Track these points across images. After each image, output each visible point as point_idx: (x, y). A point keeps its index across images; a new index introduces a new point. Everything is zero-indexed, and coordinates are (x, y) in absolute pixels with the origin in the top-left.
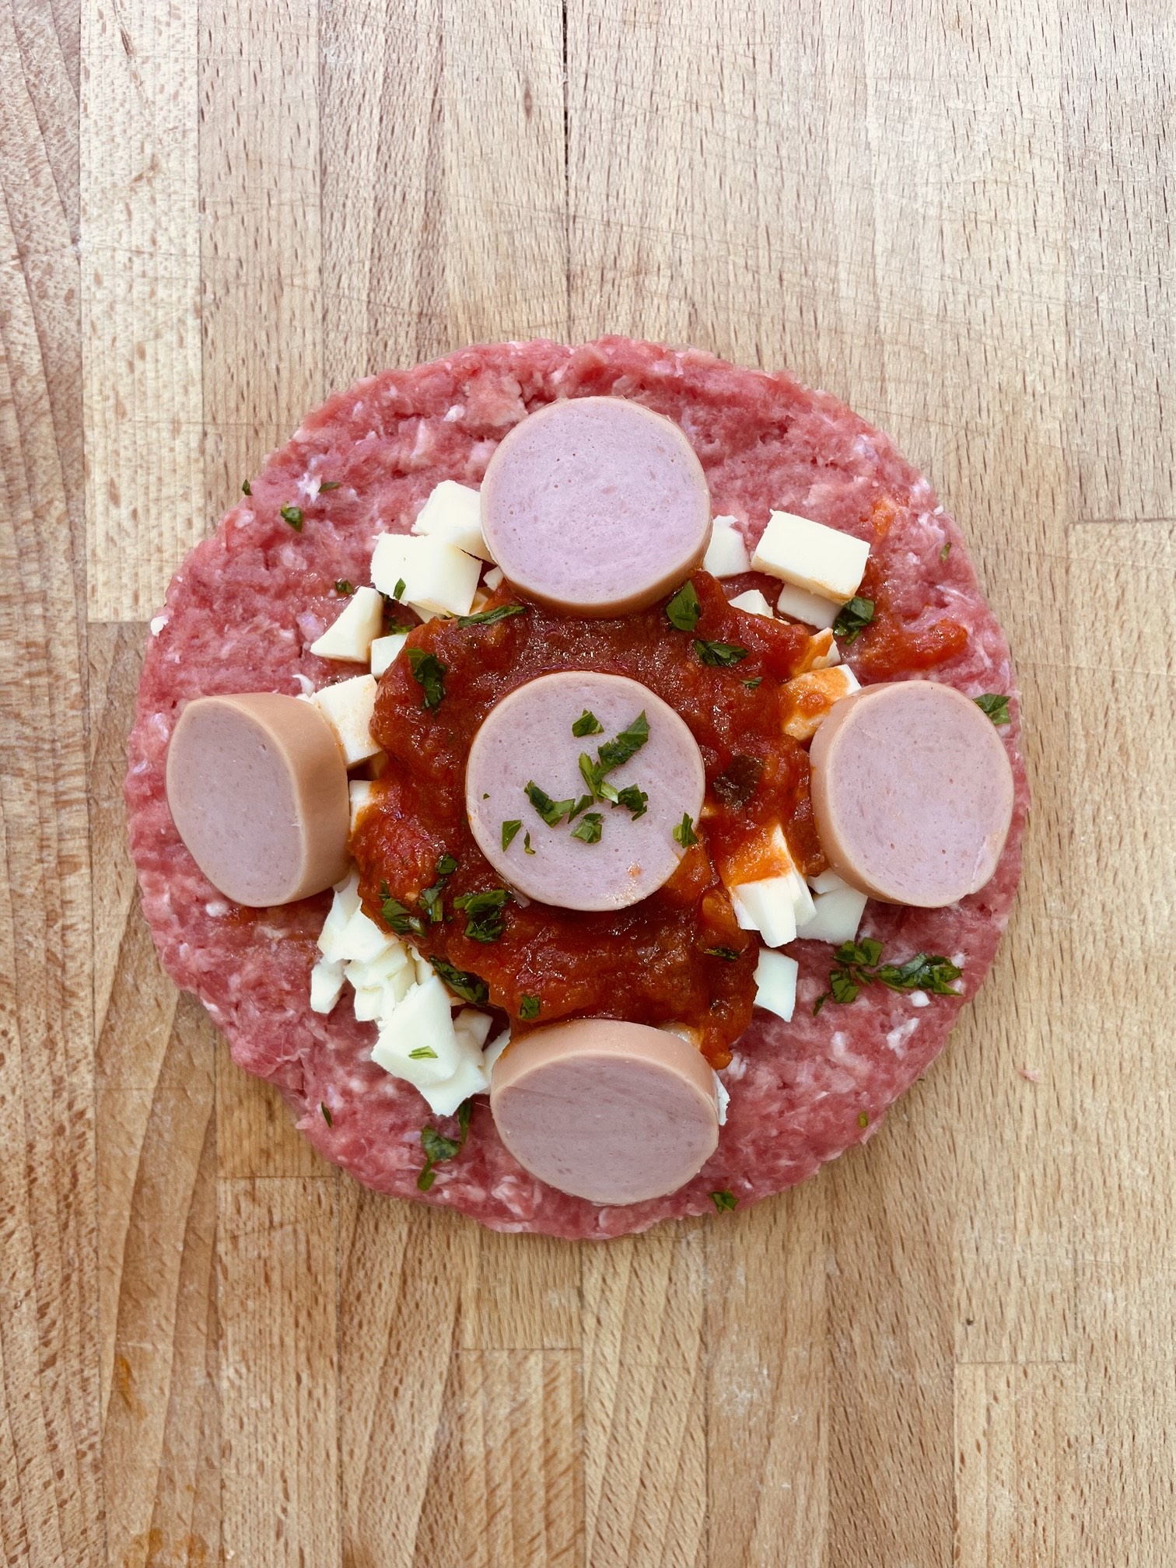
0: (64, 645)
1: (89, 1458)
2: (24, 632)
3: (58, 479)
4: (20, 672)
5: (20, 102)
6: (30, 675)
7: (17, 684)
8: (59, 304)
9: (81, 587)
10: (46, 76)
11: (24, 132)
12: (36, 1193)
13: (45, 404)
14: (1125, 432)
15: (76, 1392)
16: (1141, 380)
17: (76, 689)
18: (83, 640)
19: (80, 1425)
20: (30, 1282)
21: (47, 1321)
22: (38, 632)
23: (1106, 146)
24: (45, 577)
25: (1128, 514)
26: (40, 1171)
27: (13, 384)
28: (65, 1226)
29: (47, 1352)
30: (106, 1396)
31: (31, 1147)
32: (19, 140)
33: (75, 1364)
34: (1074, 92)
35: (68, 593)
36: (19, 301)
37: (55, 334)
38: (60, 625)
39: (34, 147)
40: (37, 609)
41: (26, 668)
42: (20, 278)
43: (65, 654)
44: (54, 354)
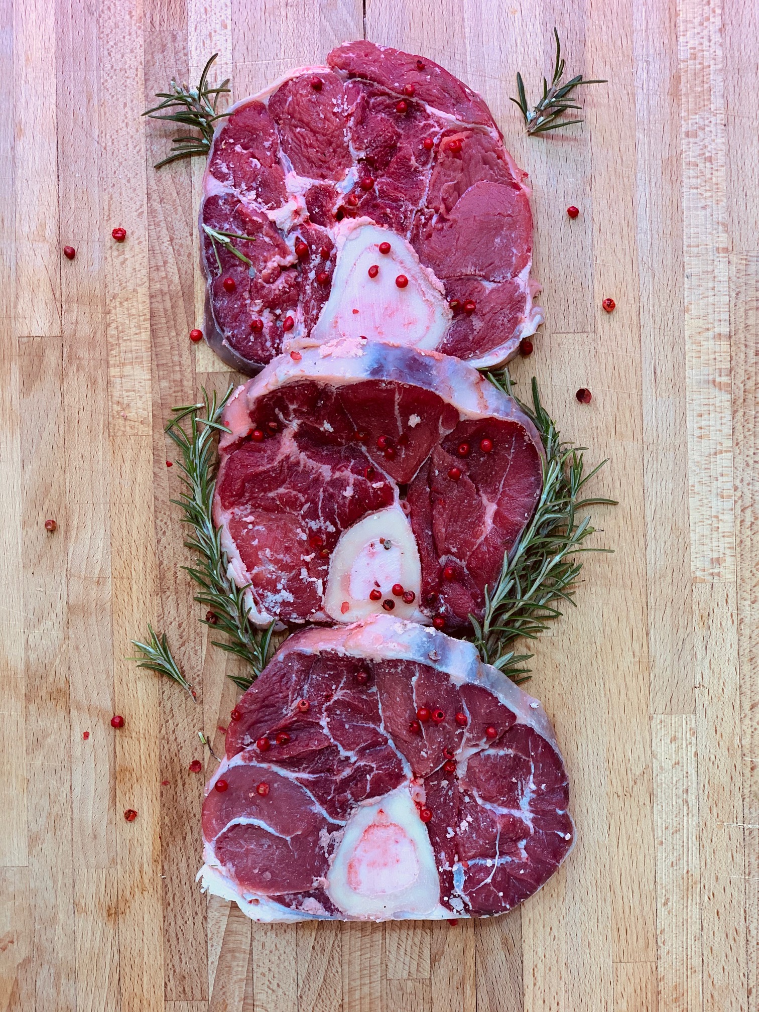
0: (188, 381)
1: (197, 680)
2: (172, 377)
3: (185, 321)
4: (171, 391)
5: (169, 183)
6: (175, 392)
7: (170, 395)
8: (185, 258)
9: (193, 360)
10: (178, 173)
11: (171, 194)
12: (178, 582)
13: (180, 294)
14: (570, 302)
15: (192, 654)
16: (575, 283)
17: (192, 397)
18: (194, 379)
19: (193, 668)
20: (175, 615)
21: (182, 629)
22: (178, 377)
23: (563, 199)
24: (181, 356)
25: (572, 331)
26: (179, 574)
27: (169, 286)
28: (189, 594)
29: (181, 640)
30: (204, 656)
31: (176, 564)
32: (169, 197)
33: (192, 644)
34: (551, 180)
35: (189, 361)
36: (170, 257)
37: (184, 269)
38: (186, 374)
39: (175, 200)
40: (178, 368)
41: (173, 389)
42: (171, 248)
43: (188, 384)
44: (183, 276)
